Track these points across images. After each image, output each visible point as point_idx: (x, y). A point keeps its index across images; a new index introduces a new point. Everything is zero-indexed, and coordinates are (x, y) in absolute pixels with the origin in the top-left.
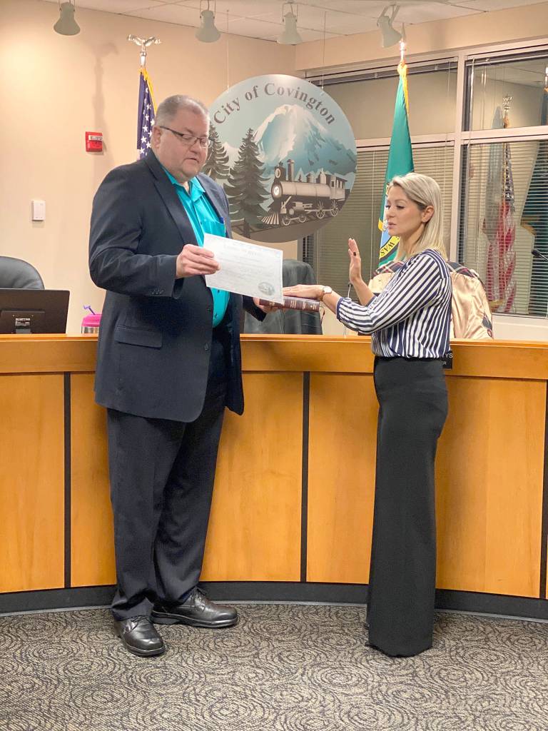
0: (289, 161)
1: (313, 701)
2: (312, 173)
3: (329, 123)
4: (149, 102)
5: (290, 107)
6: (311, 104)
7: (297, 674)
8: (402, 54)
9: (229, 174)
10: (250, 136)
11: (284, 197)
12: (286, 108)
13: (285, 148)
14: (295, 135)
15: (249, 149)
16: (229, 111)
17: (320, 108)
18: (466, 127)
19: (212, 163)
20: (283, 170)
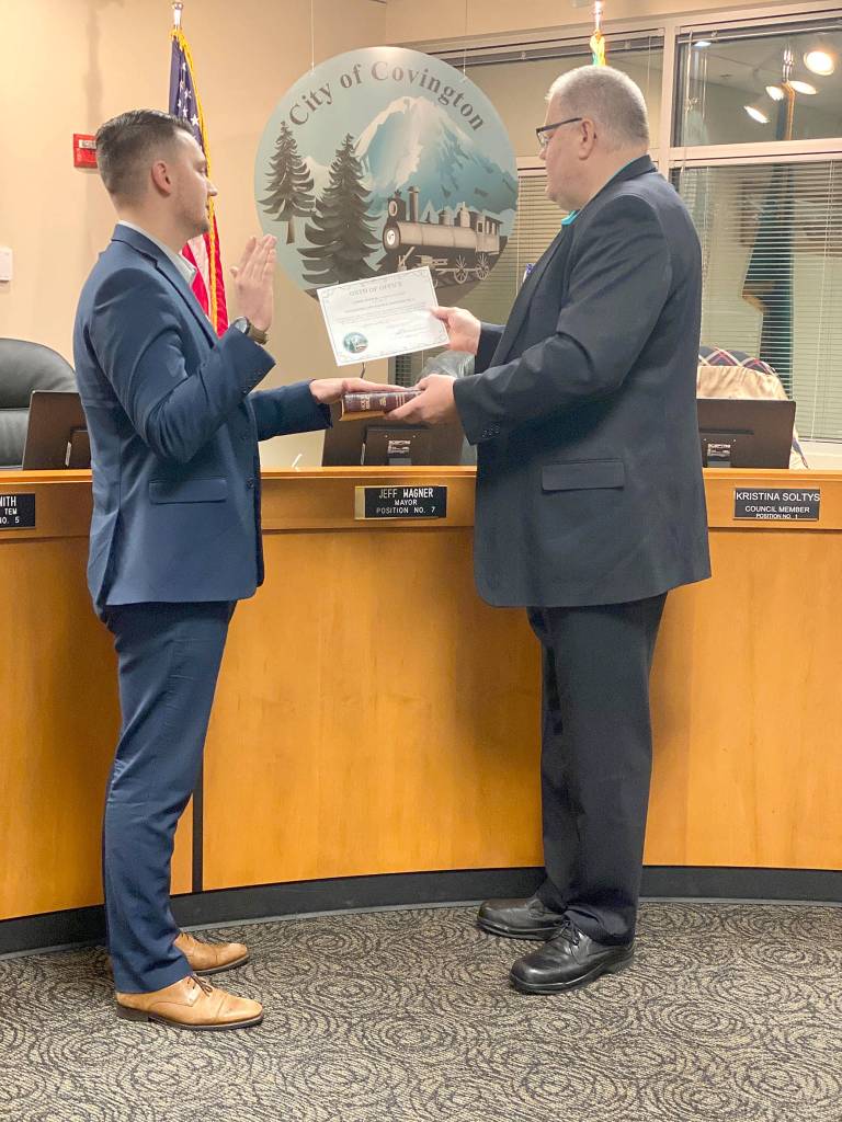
0: (411, 189)
1: (682, 1061)
2: (447, 208)
3: (475, 128)
4: (188, 86)
5: (413, 101)
6: (447, 97)
7: (630, 1019)
8: (598, 19)
9: (314, 209)
10: (349, 147)
11: (402, 248)
12: (407, 102)
13: (404, 167)
14: (421, 147)
15: (346, 169)
16: (315, 105)
17: (461, 103)
18: (676, 141)
19: (286, 190)
20: (401, 204)
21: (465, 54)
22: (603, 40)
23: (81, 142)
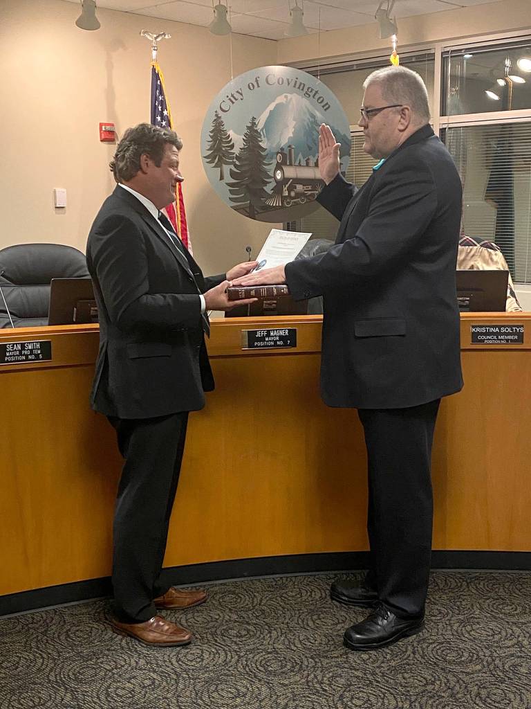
0: (290, 146)
2: (311, 157)
3: (325, 110)
5: (289, 96)
6: (309, 93)
8: (394, 45)
10: (254, 124)
11: (285, 180)
12: (286, 97)
13: (287, 134)
14: (295, 122)
15: (252, 136)
16: (234, 101)
17: (317, 97)
18: (443, 114)
19: (218, 149)
20: (284, 155)
21: (319, 68)
22: (398, 56)
23: (103, 127)
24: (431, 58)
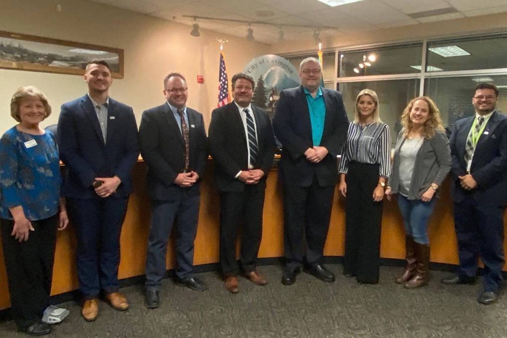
0: (276, 87)
3: (291, 73)
4: (224, 64)
5: (276, 67)
6: (284, 66)
8: (320, 48)
10: (261, 78)
11: (274, 101)
13: (275, 82)
14: (278, 78)
15: (261, 82)
16: (253, 68)
17: (288, 68)
18: (338, 76)
20: (273, 91)
21: (289, 57)
23: (199, 76)
24: (334, 54)
